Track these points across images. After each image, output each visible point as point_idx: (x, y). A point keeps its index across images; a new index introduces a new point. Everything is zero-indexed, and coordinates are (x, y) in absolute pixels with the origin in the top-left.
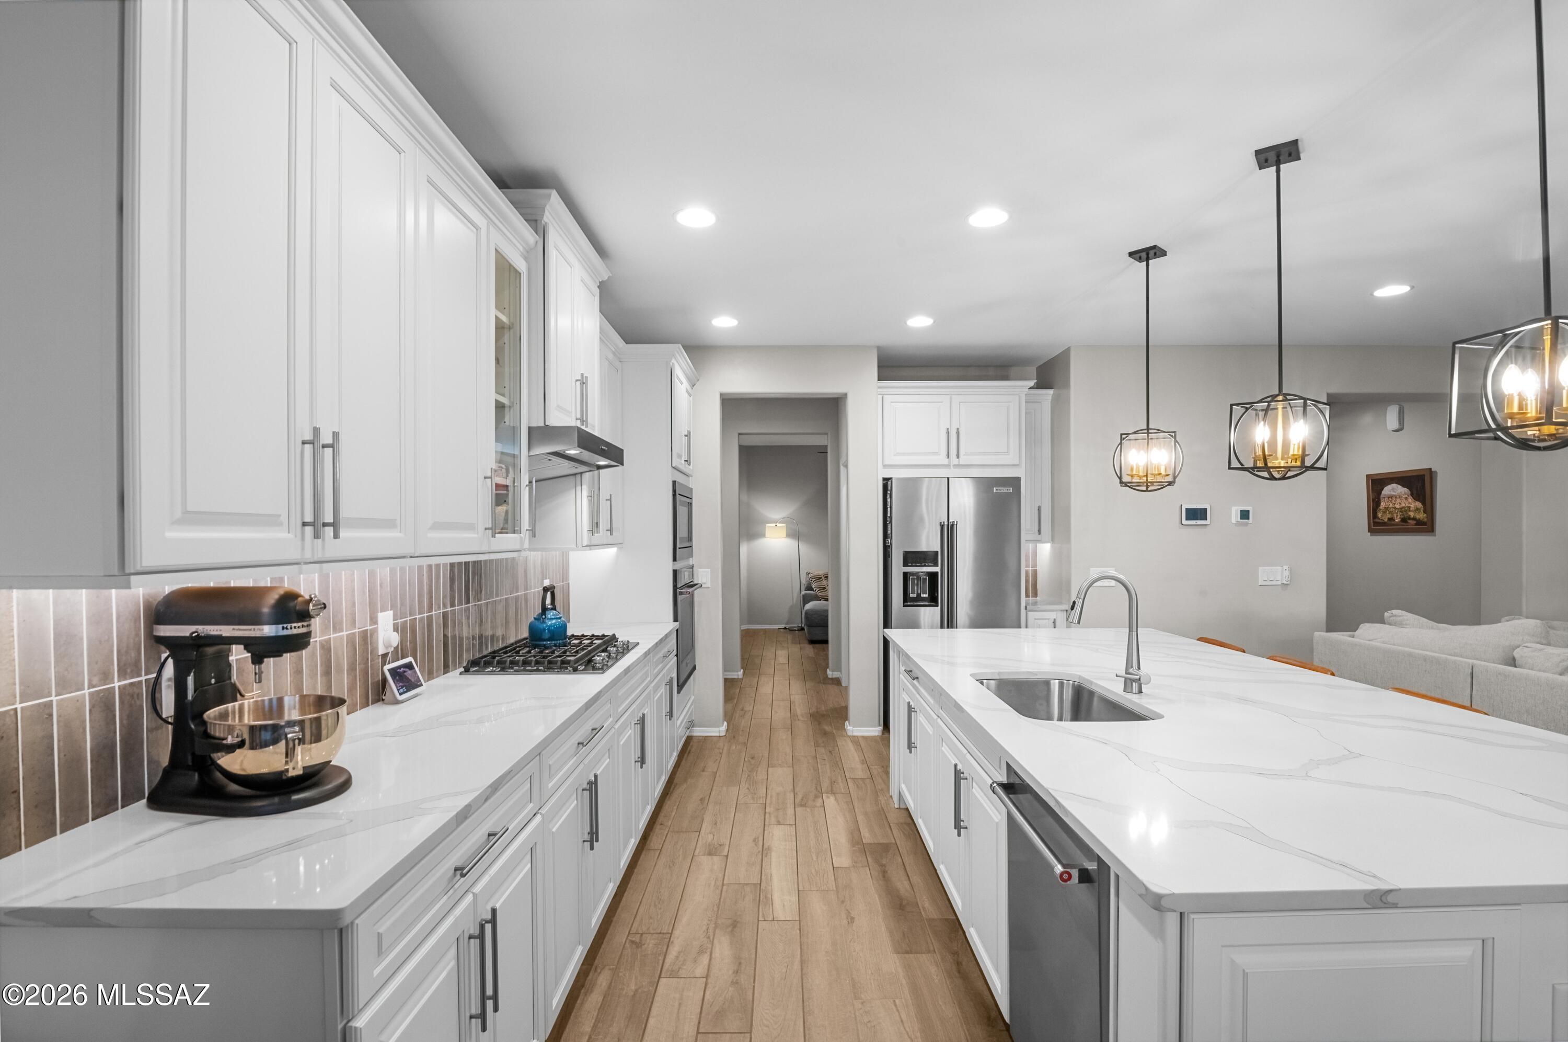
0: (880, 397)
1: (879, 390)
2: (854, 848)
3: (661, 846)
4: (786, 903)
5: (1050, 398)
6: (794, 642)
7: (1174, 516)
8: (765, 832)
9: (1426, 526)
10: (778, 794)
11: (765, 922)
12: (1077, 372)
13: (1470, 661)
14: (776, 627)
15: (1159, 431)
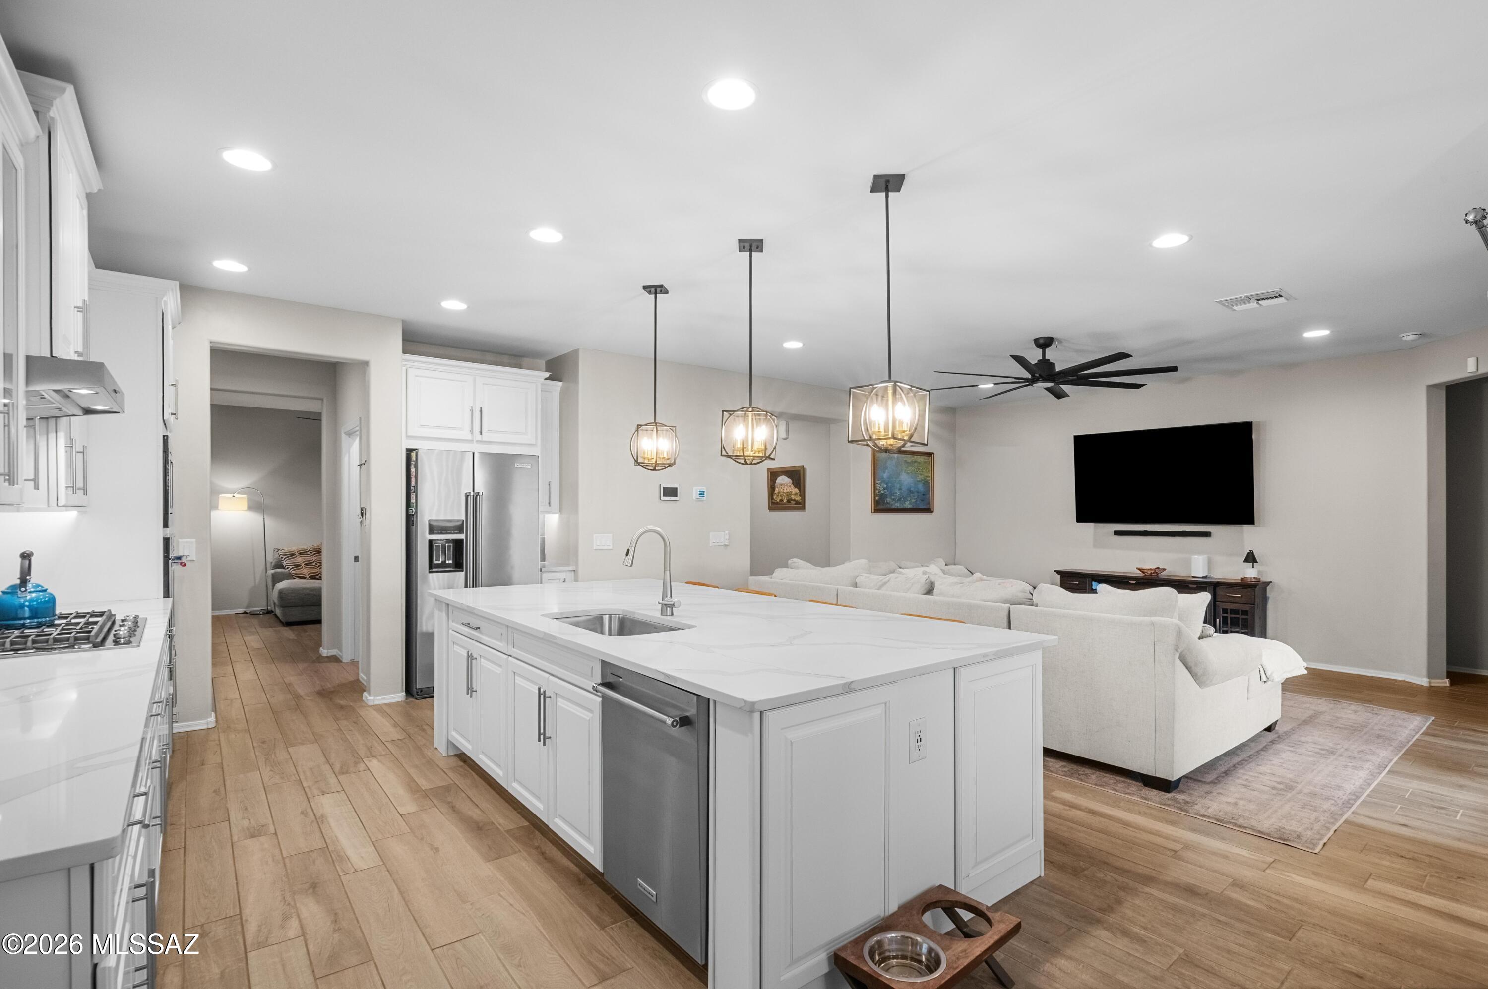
0: (404, 369)
1: (403, 363)
2: (415, 796)
3: (183, 844)
4: (363, 855)
5: (559, 389)
6: (263, 626)
7: (655, 493)
8: (312, 803)
9: (800, 505)
10: (311, 769)
11: (347, 876)
12: (585, 370)
13: (836, 587)
14: (232, 612)
15: (663, 425)
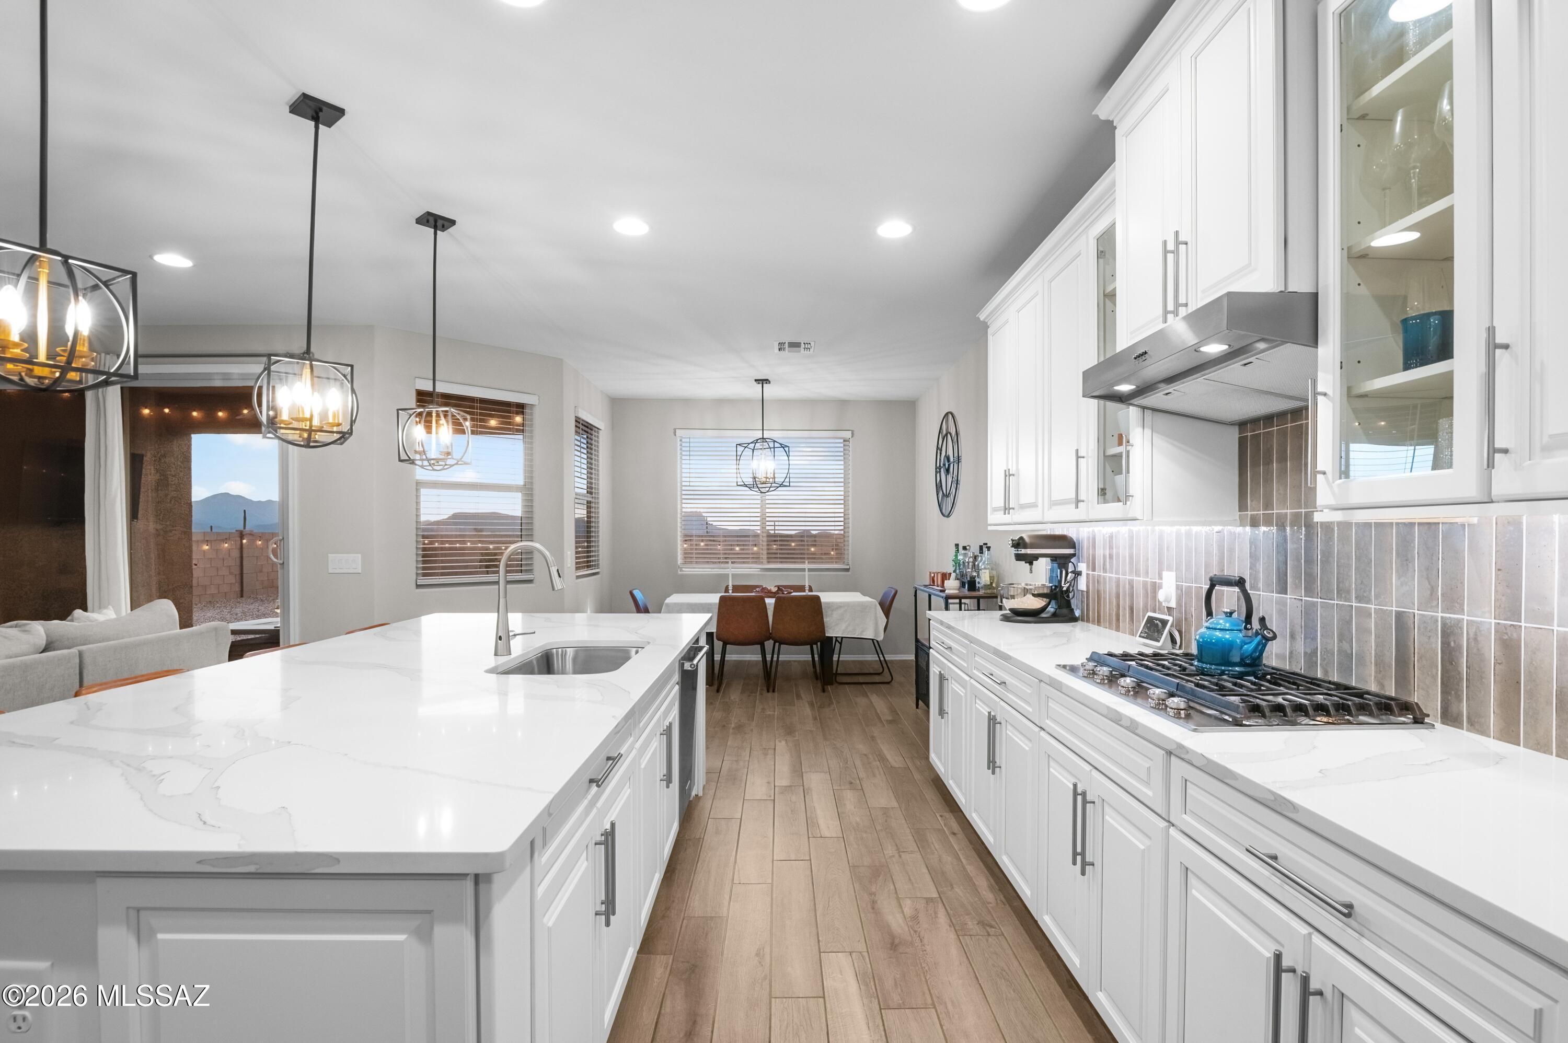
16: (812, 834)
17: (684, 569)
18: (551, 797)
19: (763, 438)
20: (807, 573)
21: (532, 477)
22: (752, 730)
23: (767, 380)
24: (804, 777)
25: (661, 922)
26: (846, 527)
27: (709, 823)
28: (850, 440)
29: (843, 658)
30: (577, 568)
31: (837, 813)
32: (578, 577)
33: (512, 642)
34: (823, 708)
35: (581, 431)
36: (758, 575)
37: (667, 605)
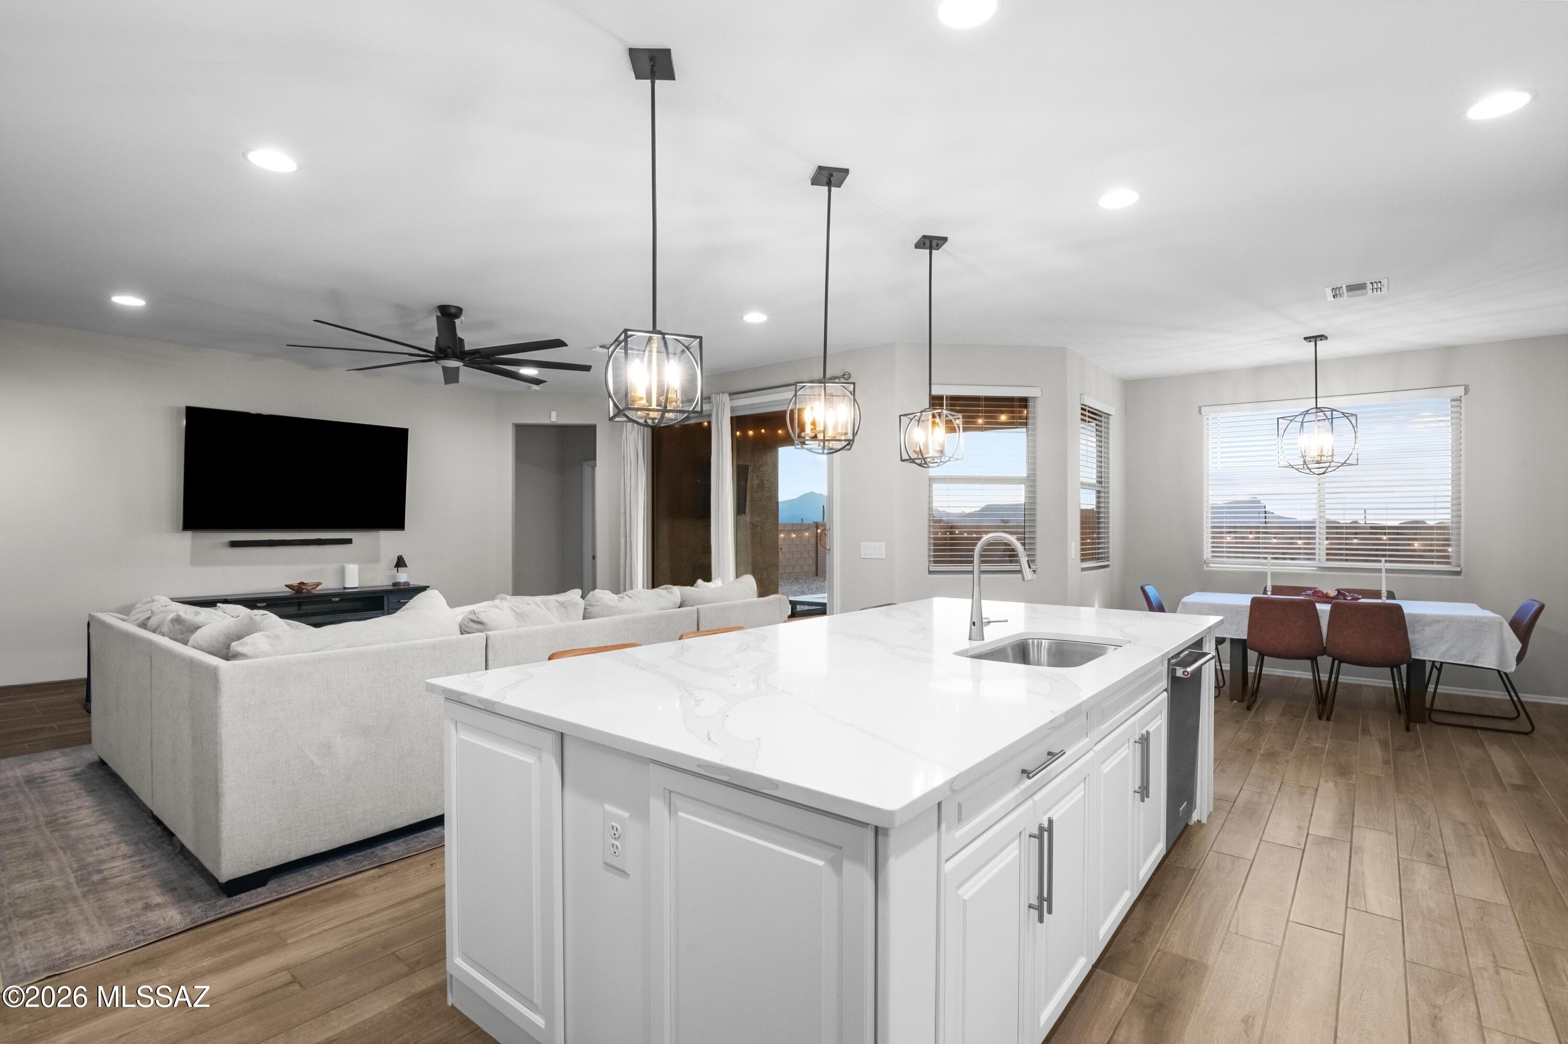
16: (1353, 904)
17: (1211, 565)
18: (957, 773)
19: (1317, 408)
20: (1384, 575)
21: (1035, 469)
22: (1288, 761)
23: (1322, 336)
24: (1355, 833)
25: (1131, 944)
26: (1457, 515)
27: (1210, 855)
28: (1462, 399)
29: (1442, 689)
30: (1083, 560)
31: (1398, 889)
32: (1083, 569)
33: (985, 629)
34: (1403, 750)
35: (1087, 419)
36: (1314, 575)
37: (1185, 604)
